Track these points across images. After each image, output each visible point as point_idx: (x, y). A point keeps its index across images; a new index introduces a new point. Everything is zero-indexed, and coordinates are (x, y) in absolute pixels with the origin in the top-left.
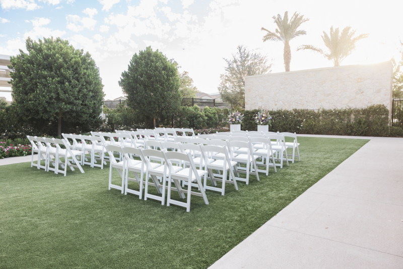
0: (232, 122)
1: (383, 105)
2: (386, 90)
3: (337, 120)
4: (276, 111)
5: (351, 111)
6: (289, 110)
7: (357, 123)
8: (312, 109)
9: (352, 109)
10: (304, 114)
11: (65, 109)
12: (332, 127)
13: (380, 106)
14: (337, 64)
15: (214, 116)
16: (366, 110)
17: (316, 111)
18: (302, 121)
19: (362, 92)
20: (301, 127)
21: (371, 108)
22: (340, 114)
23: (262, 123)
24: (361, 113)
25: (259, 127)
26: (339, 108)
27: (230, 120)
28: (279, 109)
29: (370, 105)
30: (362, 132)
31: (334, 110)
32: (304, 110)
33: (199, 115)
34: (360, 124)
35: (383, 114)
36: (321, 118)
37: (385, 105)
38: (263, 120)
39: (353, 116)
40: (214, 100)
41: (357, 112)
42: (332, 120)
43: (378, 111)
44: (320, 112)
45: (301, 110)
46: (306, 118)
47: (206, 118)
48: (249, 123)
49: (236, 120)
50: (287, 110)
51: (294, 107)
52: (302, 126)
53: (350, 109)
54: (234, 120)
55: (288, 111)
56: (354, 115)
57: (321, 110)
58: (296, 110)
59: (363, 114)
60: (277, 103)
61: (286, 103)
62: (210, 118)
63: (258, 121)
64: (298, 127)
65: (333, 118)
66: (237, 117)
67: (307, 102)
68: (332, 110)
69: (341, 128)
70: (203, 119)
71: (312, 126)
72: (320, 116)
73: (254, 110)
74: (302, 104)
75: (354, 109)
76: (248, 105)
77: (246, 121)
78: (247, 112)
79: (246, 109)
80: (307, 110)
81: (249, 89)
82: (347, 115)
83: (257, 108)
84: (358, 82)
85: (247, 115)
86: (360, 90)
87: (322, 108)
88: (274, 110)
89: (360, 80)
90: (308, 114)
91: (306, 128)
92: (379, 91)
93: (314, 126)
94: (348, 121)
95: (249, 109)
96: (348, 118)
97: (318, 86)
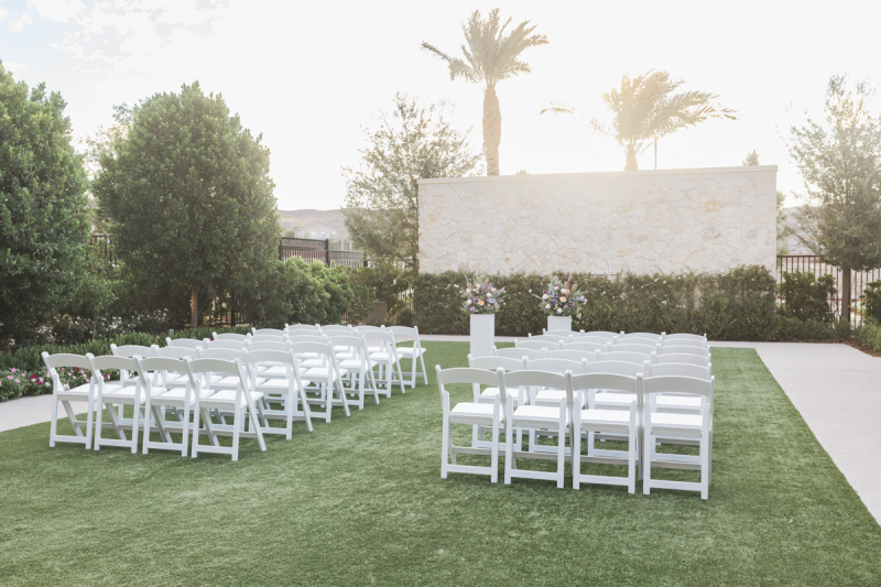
0: (477, 307)
1: (763, 267)
2: (769, 232)
3: (664, 302)
4: (508, 276)
5: (696, 280)
6: (543, 275)
7: (711, 308)
8: (600, 272)
9: (696, 274)
11: (15, 268)
12: (654, 320)
13: (756, 268)
16: (729, 277)
17: (612, 279)
19: (717, 237)
21: (738, 272)
22: (670, 286)
23: (560, 310)
24: (716, 285)
25: (551, 320)
26: (667, 272)
27: (469, 302)
28: (517, 271)
29: (734, 266)
30: (724, 331)
31: (656, 276)
32: (580, 275)
34: (719, 311)
35: (765, 289)
36: (623, 296)
37: (767, 268)
38: (564, 304)
39: (698, 293)
41: (708, 282)
42: (653, 301)
43: (754, 279)
44: (621, 281)
47: (328, 295)
48: (434, 309)
49: (485, 304)
50: (537, 274)
51: (557, 268)
53: (692, 274)
54: (481, 303)
55: (541, 278)
56: (702, 290)
57: (624, 276)
59: (721, 288)
60: (509, 255)
61: (535, 257)
62: (335, 297)
63: (548, 306)
65: (655, 295)
66: (489, 295)
67: (588, 253)
68: (651, 276)
69: (675, 322)
70: (322, 298)
71: (605, 316)
72: (620, 292)
73: (446, 273)
74: (576, 259)
75: (701, 275)
76: (427, 260)
77: (426, 304)
78: (428, 277)
79: (422, 271)
80: (590, 275)
81: (431, 215)
82: (685, 289)
83: (455, 269)
84: (708, 211)
85: (426, 285)
86: (713, 229)
87: (626, 271)
88: (502, 274)
89: (711, 206)
90: (595, 286)
91: (591, 322)
92: (753, 234)
93: (612, 316)
94: (691, 303)
95: (430, 271)
96: (688, 296)
97: (615, 215)
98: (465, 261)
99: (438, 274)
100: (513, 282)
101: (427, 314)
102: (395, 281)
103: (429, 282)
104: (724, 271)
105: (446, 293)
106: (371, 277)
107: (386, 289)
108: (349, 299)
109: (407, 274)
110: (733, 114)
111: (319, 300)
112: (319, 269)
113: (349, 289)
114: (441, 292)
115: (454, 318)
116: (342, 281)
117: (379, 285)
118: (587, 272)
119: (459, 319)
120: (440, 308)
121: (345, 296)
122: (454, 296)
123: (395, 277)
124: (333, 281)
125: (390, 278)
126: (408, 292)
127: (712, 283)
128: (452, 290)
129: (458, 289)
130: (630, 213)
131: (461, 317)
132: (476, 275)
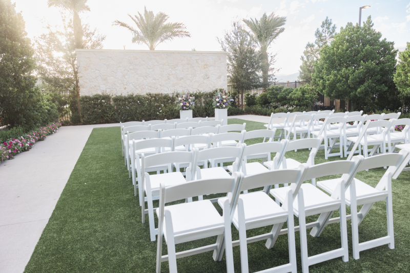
0: (186, 107)
4: (126, 96)
5: (202, 95)
6: (142, 94)
8: (166, 93)
9: (202, 93)
10: (160, 98)
14: (152, 48)
17: (171, 96)
18: (160, 106)
19: (208, 78)
20: (160, 113)
23: (224, 106)
24: (209, 96)
26: (191, 92)
28: (130, 93)
29: (214, 89)
39: (203, 100)
44: (174, 96)
45: (156, 95)
46: (164, 102)
48: (93, 112)
50: (139, 94)
51: (148, 92)
52: (161, 111)
53: (200, 93)
56: (204, 98)
57: (175, 94)
58: (150, 94)
60: (126, 86)
61: (138, 87)
64: (158, 113)
67: (160, 85)
71: (172, 110)
72: (175, 100)
74: (156, 88)
77: (88, 110)
78: (86, 97)
79: (82, 95)
80: (162, 94)
81: (85, 67)
82: (199, 98)
83: (101, 94)
85: (86, 101)
86: (206, 75)
87: (176, 92)
88: (123, 95)
89: (206, 66)
90: (165, 99)
91: (166, 113)
92: (220, 77)
94: (201, 103)
95: (87, 95)
96: (200, 101)
97: (170, 69)
98: (104, 89)
99: (91, 96)
100: (130, 98)
101: (89, 115)
103: (88, 100)
105: (98, 105)
110: (188, 34)
114: (95, 104)
115: (104, 116)
120: (96, 112)
122: (102, 106)
127: (207, 96)
128: (101, 103)
129: (104, 103)
130: (176, 68)
131: (108, 115)
132: (111, 95)
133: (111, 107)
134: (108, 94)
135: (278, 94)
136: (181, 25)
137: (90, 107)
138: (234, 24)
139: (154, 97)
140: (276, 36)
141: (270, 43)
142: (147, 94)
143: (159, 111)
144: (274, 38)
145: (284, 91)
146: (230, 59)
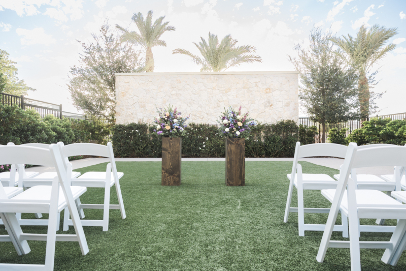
1: (293, 121)
2: (295, 104)
5: (262, 127)
7: (272, 141)
8: (213, 123)
9: (261, 124)
10: (205, 130)
13: (290, 121)
15: (67, 130)
16: (278, 125)
18: (204, 140)
19: (271, 106)
20: (203, 148)
21: (282, 123)
24: (271, 130)
29: (280, 120)
30: (277, 153)
32: (204, 125)
33: (40, 128)
34: (275, 142)
35: (294, 132)
37: (295, 121)
39: (263, 134)
40: (61, 106)
41: (267, 128)
43: (290, 127)
45: (201, 125)
46: (208, 135)
47: (54, 133)
48: (124, 144)
49: (172, 128)
52: (204, 146)
53: (259, 124)
56: (264, 132)
58: (194, 125)
59: (273, 131)
64: (200, 148)
66: (175, 121)
67: (207, 114)
71: (218, 146)
73: (131, 124)
74: (202, 117)
75: (263, 125)
76: (120, 117)
77: (119, 141)
78: (120, 126)
79: (118, 123)
80: (208, 125)
81: (123, 93)
82: (257, 132)
83: (136, 122)
84: (267, 93)
85: (120, 131)
86: (269, 102)
89: (268, 91)
90: (211, 131)
91: (211, 149)
92: (288, 105)
93: (222, 146)
94: (259, 139)
95: (122, 123)
96: (258, 136)
97: (221, 94)
98: (141, 118)
99: (126, 125)
102: (102, 130)
103: (121, 129)
104: (275, 123)
105: (131, 135)
106: (87, 126)
107: (97, 134)
108: (70, 137)
109: (108, 126)
111: (46, 136)
112: (50, 119)
113: (71, 131)
114: (128, 134)
115: (136, 149)
116: (67, 126)
117: (92, 131)
118: (207, 124)
119: (139, 149)
120: (128, 143)
121: (68, 135)
122: (136, 136)
123: (102, 128)
124: (60, 126)
125: (99, 128)
126: (109, 136)
127: (269, 129)
128: (135, 133)
129: (138, 133)
130: (229, 93)
131: (140, 148)
132: (148, 125)
133: (144, 139)
134: (145, 123)
135: (380, 129)
136: (249, 49)
137: (122, 137)
138: (313, 38)
139: (198, 128)
140: (380, 55)
141: (372, 64)
142: (190, 125)
143: (201, 146)
144: (379, 57)
145: (390, 125)
146: (308, 83)
